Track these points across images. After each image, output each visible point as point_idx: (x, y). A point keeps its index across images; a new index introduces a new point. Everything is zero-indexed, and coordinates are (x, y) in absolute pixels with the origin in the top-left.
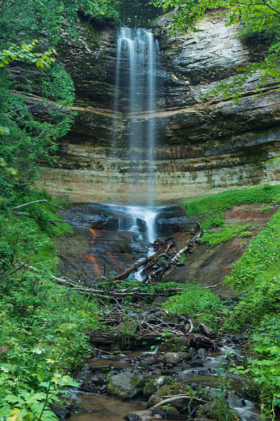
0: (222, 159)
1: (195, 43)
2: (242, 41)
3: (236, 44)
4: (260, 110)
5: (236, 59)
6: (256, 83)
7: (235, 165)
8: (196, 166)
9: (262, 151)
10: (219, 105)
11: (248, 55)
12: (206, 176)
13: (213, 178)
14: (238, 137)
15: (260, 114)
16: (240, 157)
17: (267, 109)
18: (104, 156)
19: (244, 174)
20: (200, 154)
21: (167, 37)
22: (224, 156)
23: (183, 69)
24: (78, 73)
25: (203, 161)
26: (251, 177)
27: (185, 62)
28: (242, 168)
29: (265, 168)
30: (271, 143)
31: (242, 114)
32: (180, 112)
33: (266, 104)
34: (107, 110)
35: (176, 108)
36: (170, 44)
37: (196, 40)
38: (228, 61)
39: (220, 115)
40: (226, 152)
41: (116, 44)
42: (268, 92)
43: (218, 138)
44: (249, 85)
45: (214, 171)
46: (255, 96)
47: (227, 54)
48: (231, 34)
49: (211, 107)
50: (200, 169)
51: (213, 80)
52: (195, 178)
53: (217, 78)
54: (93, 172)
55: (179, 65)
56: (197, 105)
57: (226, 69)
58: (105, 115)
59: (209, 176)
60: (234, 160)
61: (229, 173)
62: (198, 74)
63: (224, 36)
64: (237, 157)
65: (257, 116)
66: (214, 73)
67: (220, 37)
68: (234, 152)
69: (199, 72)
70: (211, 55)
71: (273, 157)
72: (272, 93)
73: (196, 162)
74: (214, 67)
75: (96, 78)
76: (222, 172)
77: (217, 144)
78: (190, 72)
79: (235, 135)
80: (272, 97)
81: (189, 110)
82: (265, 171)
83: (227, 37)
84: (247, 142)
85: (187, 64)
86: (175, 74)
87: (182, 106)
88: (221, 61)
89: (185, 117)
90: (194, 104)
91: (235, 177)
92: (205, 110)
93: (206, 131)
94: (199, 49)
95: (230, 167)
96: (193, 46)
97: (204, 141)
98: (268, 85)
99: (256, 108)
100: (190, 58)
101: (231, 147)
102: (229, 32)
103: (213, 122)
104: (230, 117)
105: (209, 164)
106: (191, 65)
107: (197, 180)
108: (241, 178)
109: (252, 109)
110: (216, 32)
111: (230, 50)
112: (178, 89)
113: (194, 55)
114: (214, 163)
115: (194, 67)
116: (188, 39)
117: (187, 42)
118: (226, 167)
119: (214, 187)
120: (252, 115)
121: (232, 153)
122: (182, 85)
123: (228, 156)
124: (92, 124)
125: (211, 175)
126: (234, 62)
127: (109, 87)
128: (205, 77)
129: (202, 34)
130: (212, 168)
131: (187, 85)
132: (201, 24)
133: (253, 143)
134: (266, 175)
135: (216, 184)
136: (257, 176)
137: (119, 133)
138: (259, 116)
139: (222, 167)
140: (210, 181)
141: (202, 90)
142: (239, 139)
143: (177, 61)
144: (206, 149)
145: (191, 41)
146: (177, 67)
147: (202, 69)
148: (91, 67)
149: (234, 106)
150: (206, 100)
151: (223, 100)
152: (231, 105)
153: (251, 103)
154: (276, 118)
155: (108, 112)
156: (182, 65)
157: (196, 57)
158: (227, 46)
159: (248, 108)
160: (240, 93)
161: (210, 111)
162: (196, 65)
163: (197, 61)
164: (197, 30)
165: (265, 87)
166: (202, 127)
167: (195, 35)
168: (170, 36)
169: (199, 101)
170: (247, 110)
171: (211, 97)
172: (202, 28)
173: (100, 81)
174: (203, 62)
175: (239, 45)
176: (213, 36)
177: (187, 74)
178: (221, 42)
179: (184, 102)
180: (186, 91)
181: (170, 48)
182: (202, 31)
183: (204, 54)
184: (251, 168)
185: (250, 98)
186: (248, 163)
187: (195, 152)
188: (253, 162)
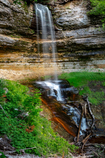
0: (70, 59)
1: (67, 14)
2: (88, 16)
3: (85, 16)
4: (93, 43)
5: (84, 22)
6: (92, 33)
7: (75, 61)
9: (88, 57)
10: (74, 40)
11: (90, 21)
14: (79, 52)
15: (92, 45)
16: (78, 58)
17: (95, 43)
18: (22, 57)
21: (54, 10)
23: (60, 24)
24: (19, 24)
25: (62, 59)
27: (61, 21)
28: (78, 62)
30: (94, 55)
31: (84, 44)
32: (57, 41)
33: (96, 41)
34: (27, 39)
35: (56, 39)
36: (56, 13)
37: (67, 13)
38: (81, 23)
39: (75, 44)
40: (72, 56)
41: (35, 11)
42: (97, 37)
43: (70, 51)
44: (89, 33)
45: (66, 63)
46: (91, 38)
47: (81, 20)
48: (83, 12)
49: (71, 40)
50: (60, 62)
51: (72, 29)
52: (58, 65)
53: (74, 29)
54: (18, 63)
55: (59, 22)
56: (64, 39)
57: (79, 26)
58: (26, 41)
59: (64, 64)
60: (76, 59)
61: (72, 64)
62: (66, 27)
63: (79, 12)
67: (78, 12)
68: (75, 57)
69: (67, 26)
70: (74, 20)
71: (93, 60)
73: (59, 59)
74: (74, 25)
78: (63, 26)
79: (77, 51)
80: (99, 39)
81: (60, 41)
83: (81, 13)
84: (83, 54)
85: (62, 22)
86: (56, 26)
88: (78, 23)
89: (59, 43)
90: (63, 38)
92: (67, 41)
94: (68, 17)
95: (73, 62)
97: (64, 52)
98: (98, 34)
99: (91, 43)
100: (64, 20)
101: (75, 55)
102: (82, 11)
103: (69, 46)
104: (79, 45)
106: (64, 23)
109: (89, 43)
110: (76, 10)
111: (82, 18)
113: (66, 18)
114: (67, 60)
115: (65, 24)
116: (64, 12)
117: (63, 13)
118: (71, 62)
120: (89, 45)
122: (59, 31)
123: (73, 58)
124: (20, 45)
126: (83, 24)
127: (30, 30)
128: (69, 28)
129: (70, 11)
130: (65, 61)
131: (61, 31)
132: (69, 6)
133: (86, 55)
137: (30, 48)
138: (92, 46)
140: (64, 66)
141: (67, 33)
143: (58, 21)
144: (64, 55)
145: (65, 13)
146: (58, 23)
147: (69, 25)
148: (25, 22)
149: (82, 41)
150: (68, 37)
151: (77, 38)
152: (81, 40)
153: (89, 40)
154: (98, 47)
155: (27, 40)
156: (60, 22)
157: (67, 20)
158: (81, 17)
159: (88, 42)
160: (85, 36)
161: (70, 41)
162: (66, 23)
163: (67, 21)
164: (68, 9)
165: (96, 35)
166: (64, 47)
167: (67, 10)
168: (56, 10)
169: (65, 37)
170: (87, 43)
171: (71, 36)
172: (70, 8)
173: (27, 28)
174: (70, 22)
175: (86, 17)
176: (75, 12)
177: (61, 26)
178: (78, 15)
179: (59, 37)
180: (60, 33)
181: (55, 15)
182: (70, 9)
183: (71, 19)
184: (82, 63)
185: (89, 38)
186: (81, 61)
187: (60, 55)
188: (84, 61)
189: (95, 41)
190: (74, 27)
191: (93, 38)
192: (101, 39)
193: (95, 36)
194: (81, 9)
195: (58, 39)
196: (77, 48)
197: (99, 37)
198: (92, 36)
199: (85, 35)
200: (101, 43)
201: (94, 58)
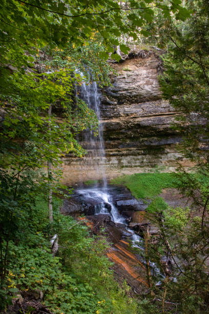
0: (131, 150)
1: (124, 78)
3: (155, 83)
4: (168, 126)
5: (154, 92)
6: (167, 109)
7: (139, 154)
8: (111, 153)
9: (160, 148)
10: (137, 120)
11: (162, 90)
12: (117, 160)
13: (122, 161)
14: (146, 139)
15: (168, 128)
16: (144, 150)
19: (145, 160)
20: (116, 146)
22: (132, 148)
23: (114, 94)
25: (117, 151)
26: (150, 162)
27: (116, 89)
28: (144, 156)
29: (161, 158)
30: (169, 145)
31: (155, 126)
32: (109, 121)
35: (106, 118)
37: (126, 76)
38: (148, 92)
39: (139, 126)
40: (134, 146)
42: (174, 115)
43: (130, 138)
44: (161, 109)
45: (123, 157)
46: (165, 116)
47: (148, 88)
48: (150, 75)
49: (131, 120)
50: (114, 155)
51: (133, 103)
52: (109, 160)
53: (137, 102)
55: (112, 91)
56: (121, 118)
57: (144, 97)
59: (119, 160)
60: (139, 151)
61: (134, 159)
63: (145, 76)
64: (142, 150)
65: (164, 129)
66: (135, 99)
67: (142, 76)
68: (139, 148)
69: (125, 97)
70: (136, 87)
71: (168, 153)
73: (111, 151)
74: (137, 95)
76: (128, 158)
77: (128, 142)
78: (119, 96)
79: (142, 137)
81: (114, 121)
82: (161, 160)
83: (147, 77)
84: (152, 143)
85: (117, 91)
86: (108, 97)
87: (111, 118)
88: (143, 92)
89: (112, 125)
90: (119, 117)
91: (138, 161)
92: (126, 121)
93: (123, 133)
94: (127, 82)
95: (136, 155)
96: (123, 80)
97: (118, 139)
98: (176, 111)
99: (165, 124)
100: (121, 88)
101: (139, 144)
103: (129, 129)
104: (145, 127)
105: (121, 153)
106: (121, 92)
107: (111, 162)
108: (142, 162)
109: (162, 125)
110: (140, 73)
111: (150, 86)
112: (109, 107)
113: (123, 85)
114: (125, 152)
115: (122, 94)
116: (120, 75)
117: (119, 77)
118: (132, 155)
119: (123, 167)
120: (161, 128)
122: (112, 104)
123: (135, 149)
125: (121, 160)
126: (152, 94)
128: (128, 100)
129: (130, 73)
130: (122, 155)
131: (115, 105)
132: (129, 66)
133: (157, 144)
134: (161, 162)
135: (124, 165)
136: (154, 162)
138: (166, 129)
139: (130, 155)
140: (120, 163)
141: (126, 109)
142: (146, 141)
143: (111, 88)
144: (120, 144)
145: (122, 76)
146: (110, 92)
147: (128, 95)
149: (150, 122)
150: (128, 115)
151: (141, 117)
152: (148, 120)
153: (162, 121)
154: (177, 131)
156: (114, 91)
157: (125, 88)
158: (148, 83)
159: (160, 123)
160: (155, 114)
161: (130, 122)
162: (124, 92)
163: (126, 90)
164: (127, 70)
165: (173, 111)
166: (121, 131)
167: (125, 73)
169: (123, 115)
170: (159, 125)
171: (132, 114)
172: (130, 69)
174: (130, 91)
175: (157, 83)
176: (137, 75)
177: (114, 97)
178: (143, 79)
179: (112, 115)
180: (114, 108)
182: (130, 71)
183: (131, 86)
184: (150, 157)
185: (161, 117)
186: (149, 154)
187: (112, 145)
188: (153, 154)
190: (137, 99)
193: (172, 113)
194: (148, 71)
195: (110, 117)
196: (142, 134)
198: (167, 113)
199: (155, 112)
200: (182, 125)
201: (169, 149)
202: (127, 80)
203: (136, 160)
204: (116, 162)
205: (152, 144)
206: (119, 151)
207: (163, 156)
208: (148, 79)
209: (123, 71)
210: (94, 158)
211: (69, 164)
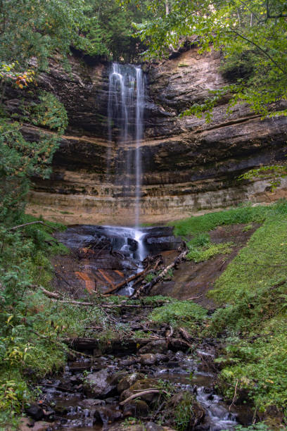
0: (207, 183)
1: (180, 77)
2: (223, 75)
3: (218, 78)
4: (241, 138)
6: (236, 114)
7: (219, 189)
8: (183, 190)
10: (203, 134)
12: (193, 199)
13: (199, 201)
14: (221, 163)
15: (241, 142)
16: (224, 181)
17: (247, 137)
18: (98, 182)
19: (228, 197)
20: (186, 179)
21: (154, 73)
22: (209, 180)
23: (170, 102)
24: (73, 105)
25: (190, 186)
26: (234, 200)
27: (171, 94)
28: (225, 191)
29: (247, 191)
31: (224, 141)
32: (167, 140)
34: (100, 139)
35: (164, 137)
36: (157, 78)
37: (182, 75)
39: (205, 144)
40: (210, 176)
41: (108, 78)
42: (248, 121)
43: (202, 164)
45: (200, 195)
46: (235, 125)
47: (209, 87)
48: (213, 69)
49: (196, 136)
50: (187, 193)
52: (182, 201)
54: (89, 197)
55: (166, 98)
56: (183, 134)
58: (98, 144)
59: (196, 200)
60: (218, 184)
61: (214, 196)
63: (207, 71)
64: (220, 181)
65: (238, 143)
67: (203, 72)
68: (217, 177)
69: (184, 104)
70: (195, 88)
71: (253, 182)
72: (250, 122)
73: (183, 187)
74: (198, 99)
75: (90, 110)
76: (207, 195)
77: (202, 170)
78: (176, 104)
79: (218, 161)
80: (252, 125)
81: (175, 139)
82: (247, 194)
83: (209, 72)
84: (229, 167)
86: (162, 106)
87: (170, 135)
88: (205, 94)
89: (172, 145)
90: (180, 133)
91: (219, 200)
92: (190, 139)
93: (192, 158)
94: (184, 83)
95: (214, 190)
96: (179, 81)
97: (190, 168)
98: (248, 115)
99: (237, 136)
100: (177, 91)
101: (214, 172)
102: (211, 68)
103: (197, 150)
104: (214, 144)
105: (195, 188)
106: (177, 98)
107: (184, 204)
108: (225, 200)
109: (233, 138)
110: (200, 68)
111: (212, 83)
112: (165, 119)
113: (179, 88)
114: (200, 187)
115: (179, 100)
116: (174, 74)
117: (174, 77)
118: (211, 190)
119: (200, 209)
120: (233, 142)
121: (215, 178)
122: (169, 116)
123: (213, 180)
124: (86, 152)
125: (198, 198)
127: (101, 118)
129: (187, 70)
130: (198, 192)
131: (174, 117)
132: (185, 60)
133: (234, 169)
134: (247, 198)
135: (202, 206)
136: (239, 199)
137: (112, 160)
138: (240, 143)
139: (207, 191)
140: (196, 204)
141: (188, 120)
142: (222, 165)
143: (164, 94)
144: (192, 174)
145: (177, 76)
146: (164, 99)
147: (187, 101)
148: (85, 100)
149: (217, 135)
150: (191, 130)
151: (208, 130)
152: (214, 133)
153: (233, 132)
154: (256, 145)
155: (101, 141)
156: (170, 98)
157: (182, 90)
158: (210, 80)
159: (230, 136)
160: (222, 123)
161: (195, 139)
162: (181, 97)
163: (183, 94)
164: (182, 66)
165: (245, 116)
166: (188, 154)
167: (180, 70)
168: (157, 72)
169: (185, 130)
170: (228, 138)
171: (196, 127)
172: (187, 64)
173: (94, 113)
174: (188, 95)
175: (220, 78)
176: (197, 71)
177: (173, 106)
178: (204, 76)
179: (171, 131)
180: (173, 122)
181: (158, 82)
182: (187, 66)
183: (189, 88)
184: (233, 192)
185: (230, 127)
186: (231, 187)
187: (182, 177)
188: (236, 186)
189: (245, 133)
191: (238, 124)
192: (258, 126)
193: (243, 119)
194: (211, 63)
195: (168, 135)
196: (215, 156)
197: (252, 122)
198: (238, 119)
199: (223, 120)
200: (260, 135)
202: (184, 80)
203: (216, 198)
204: (192, 202)
205: (230, 170)
206: (193, 186)
207: (248, 189)
208: (210, 74)
209: (178, 69)
210: (161, 198)
211: (127, 206)
